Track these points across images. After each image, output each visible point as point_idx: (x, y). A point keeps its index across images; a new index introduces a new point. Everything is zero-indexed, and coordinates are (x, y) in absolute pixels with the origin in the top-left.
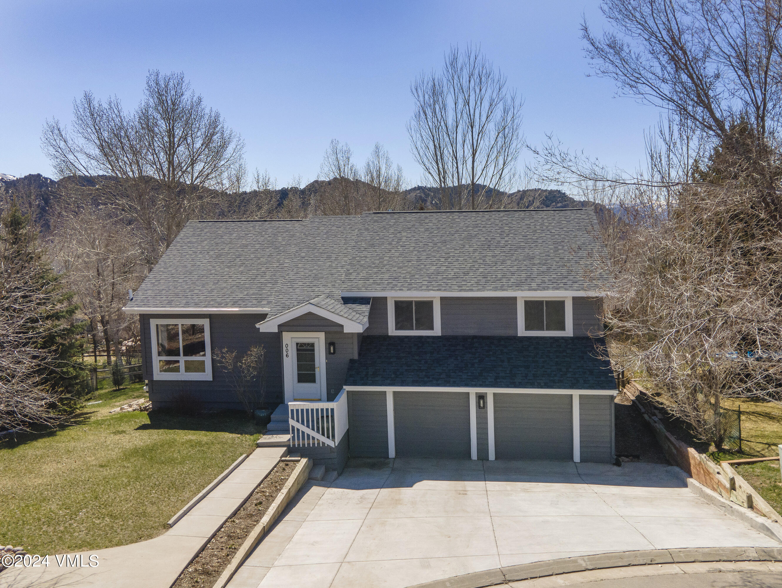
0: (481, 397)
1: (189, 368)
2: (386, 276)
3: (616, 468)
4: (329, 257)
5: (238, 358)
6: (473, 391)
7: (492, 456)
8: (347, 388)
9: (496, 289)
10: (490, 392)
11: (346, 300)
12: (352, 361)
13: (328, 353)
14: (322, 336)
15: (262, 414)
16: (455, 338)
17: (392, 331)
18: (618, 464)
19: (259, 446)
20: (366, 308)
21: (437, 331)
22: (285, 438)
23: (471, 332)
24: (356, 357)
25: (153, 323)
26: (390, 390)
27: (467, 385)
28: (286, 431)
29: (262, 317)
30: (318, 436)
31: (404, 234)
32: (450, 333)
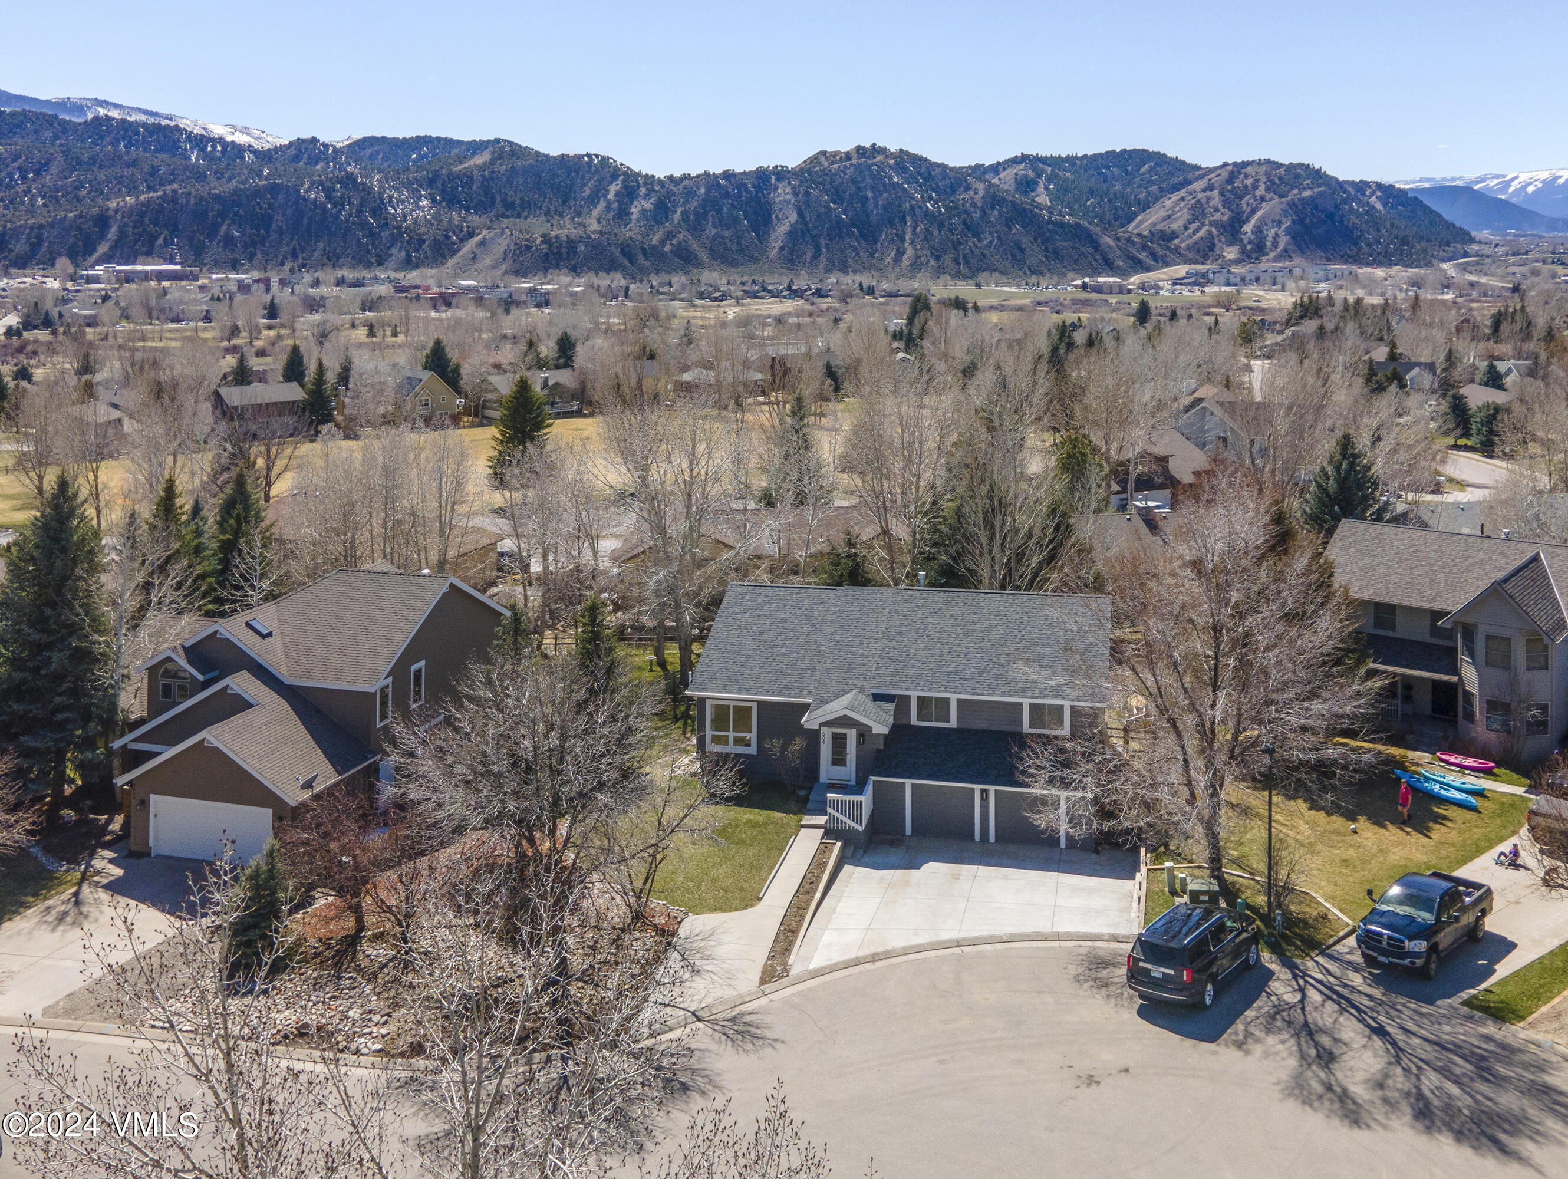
0: (984, 792)
1: (738, 741)
2: (911, 672)
3: (1094, 856)
4: (861, 643)
5: (784, 748)
6: (977, 788)
7: (992, 838)
8: (873, 778)
9: (1003, 694)
10: (992, 789)
11: (876, 697)
12: (878, 751)
13: (858, 742)
14: (854, 731)
15: (802, 793)
16: (968, 731)
17: (914, 721)
18: (1097, 852)
19: (803, 826)
20: (891, 707)
21: (953, 724)
22: (822, 820)
23: (983, 725)
24: (881, 747)
25: (708, 703)
26: (909, 782)
27: (971, 782)
28: (823, 812)
29: (806, 707)
30: (850, 822)
31: (931, 620)
32: (965, 726)
